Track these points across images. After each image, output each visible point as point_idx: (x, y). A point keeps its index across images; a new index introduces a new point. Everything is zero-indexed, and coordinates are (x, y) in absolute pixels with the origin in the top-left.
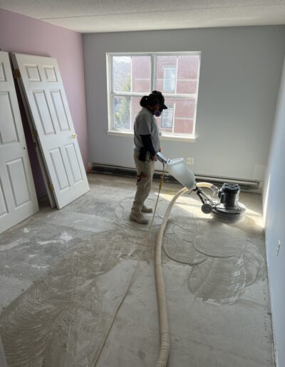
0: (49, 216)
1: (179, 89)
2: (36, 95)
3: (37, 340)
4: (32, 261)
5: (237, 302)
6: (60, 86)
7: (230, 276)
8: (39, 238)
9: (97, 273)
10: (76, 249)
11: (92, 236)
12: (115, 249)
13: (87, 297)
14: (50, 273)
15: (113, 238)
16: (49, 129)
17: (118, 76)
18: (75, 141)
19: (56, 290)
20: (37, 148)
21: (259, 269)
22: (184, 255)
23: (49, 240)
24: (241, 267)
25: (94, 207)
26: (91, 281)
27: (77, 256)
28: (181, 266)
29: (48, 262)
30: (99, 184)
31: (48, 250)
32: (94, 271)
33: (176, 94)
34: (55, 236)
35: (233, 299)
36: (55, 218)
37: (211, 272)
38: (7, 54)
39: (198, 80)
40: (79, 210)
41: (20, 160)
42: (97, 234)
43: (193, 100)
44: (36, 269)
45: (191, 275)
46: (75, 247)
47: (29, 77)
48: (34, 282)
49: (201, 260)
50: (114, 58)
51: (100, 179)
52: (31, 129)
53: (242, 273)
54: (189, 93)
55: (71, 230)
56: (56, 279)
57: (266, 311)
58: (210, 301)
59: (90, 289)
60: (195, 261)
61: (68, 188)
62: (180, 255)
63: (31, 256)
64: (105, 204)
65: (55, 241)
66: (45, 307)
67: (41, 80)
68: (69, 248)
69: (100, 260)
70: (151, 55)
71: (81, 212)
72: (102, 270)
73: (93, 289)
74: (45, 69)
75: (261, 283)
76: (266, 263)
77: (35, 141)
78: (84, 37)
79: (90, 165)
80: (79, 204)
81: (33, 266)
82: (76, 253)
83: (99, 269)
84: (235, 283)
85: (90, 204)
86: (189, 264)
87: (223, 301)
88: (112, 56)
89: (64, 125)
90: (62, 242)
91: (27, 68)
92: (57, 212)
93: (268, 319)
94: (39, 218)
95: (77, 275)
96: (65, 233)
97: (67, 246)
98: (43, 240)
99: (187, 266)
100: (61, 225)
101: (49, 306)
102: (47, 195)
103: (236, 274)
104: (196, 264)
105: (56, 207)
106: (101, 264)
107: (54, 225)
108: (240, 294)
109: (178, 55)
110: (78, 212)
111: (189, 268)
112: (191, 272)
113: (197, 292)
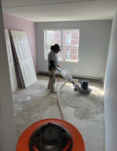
0: (22, 91)
1: (72, 43)
2: (18, 45)
3: (19, 133)
4: (16, 107)
5: (92, 120)
6: (27, 42)
7: (90, 112)
8: (18, 98)
9: (41, 111)
10: (33, 103)
11: (39, 98)
12: (47, 102)
13: (37, 119)
14: (23, 111)
15: (47, 98)
16: (23, 58)
17: (48, 38)
18: (32, 62)
19: (25, 116)
20: (18, 65)
21: (101, 109)
22: (73, 104)
23: (22, 99)
24: (94, 109)
25: (39, 87)
26: (38, 113)
27: (33, 105)
28: (72, 108)
29: (22, 107)
30: (41, 79)
31: (22, 103)
32: (40, 110)
33: (70, 45)
34: (25, 98)
35: (91, 119)
36: (24, 91)
37: (83, 110)
38: (8, 30)
39: (79, 40)
40: (33, 88)
41: (12, 69)
42: (41, 97)
43: (77, 47)
44: (18, 109)
45: (76, 111)
46: (32, 102)
47: (16, 39)
48: (17, 114)
49: (79, 106)
50: (47, 31)
51: (41, 77)
52: (16, 58)
53: (95, 111)
54: (75, 45)
55: (30, 96)
56: (25, 113)
57: (103, 124)
58: (83, 120)
59: (38, 116)
60: (77, 107)
61: (29, 80)
62: (72, 104)
63: (16, 105)
64: (43, 86)
65: (24, 100)
66: (21, 122)
67: (20, 40)
68: (30, 102)
69: (42, 106)
70: (61, 30)
71: (34, 89)
72: (42, 109)
73: (39, 116)
74: (21, 36)
75: (101, 114)
76: (104, 107)
77: (17, 62)
78: (36, 24)
79: (37, 72)
80: (33, 87)
81: (17, 108)
82: (32, 104)
83: (41, 109)
84: (92, 114)
85: (37, 86)
86: (75, 108)
87: (87, 120)
88: (46, 31)
89: (28, 57)
90: (27, 100)
91: (15, 35)
92: (25, 89)
93: (103, 126)
94: (18, 92)
95: (33, 111)
96: (28, 97)
97: (29, 101)
98: (20, 99)
99: (74, 109)
100: (27, 94)
101: (23, 122)
102: (21, 83)
103: (92, 111)
104: (78, 108)
105: (25, 88)
106: (42, 108)
107: (24, 94)
108: (94, 118)
109: (71, 30)
110: (33, 89)
111: (75, 109)
112: (76, 110)
113: (78, 117)
